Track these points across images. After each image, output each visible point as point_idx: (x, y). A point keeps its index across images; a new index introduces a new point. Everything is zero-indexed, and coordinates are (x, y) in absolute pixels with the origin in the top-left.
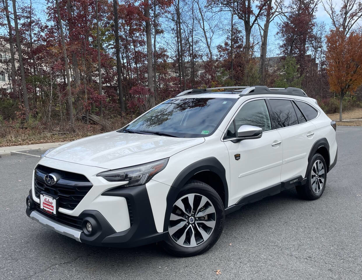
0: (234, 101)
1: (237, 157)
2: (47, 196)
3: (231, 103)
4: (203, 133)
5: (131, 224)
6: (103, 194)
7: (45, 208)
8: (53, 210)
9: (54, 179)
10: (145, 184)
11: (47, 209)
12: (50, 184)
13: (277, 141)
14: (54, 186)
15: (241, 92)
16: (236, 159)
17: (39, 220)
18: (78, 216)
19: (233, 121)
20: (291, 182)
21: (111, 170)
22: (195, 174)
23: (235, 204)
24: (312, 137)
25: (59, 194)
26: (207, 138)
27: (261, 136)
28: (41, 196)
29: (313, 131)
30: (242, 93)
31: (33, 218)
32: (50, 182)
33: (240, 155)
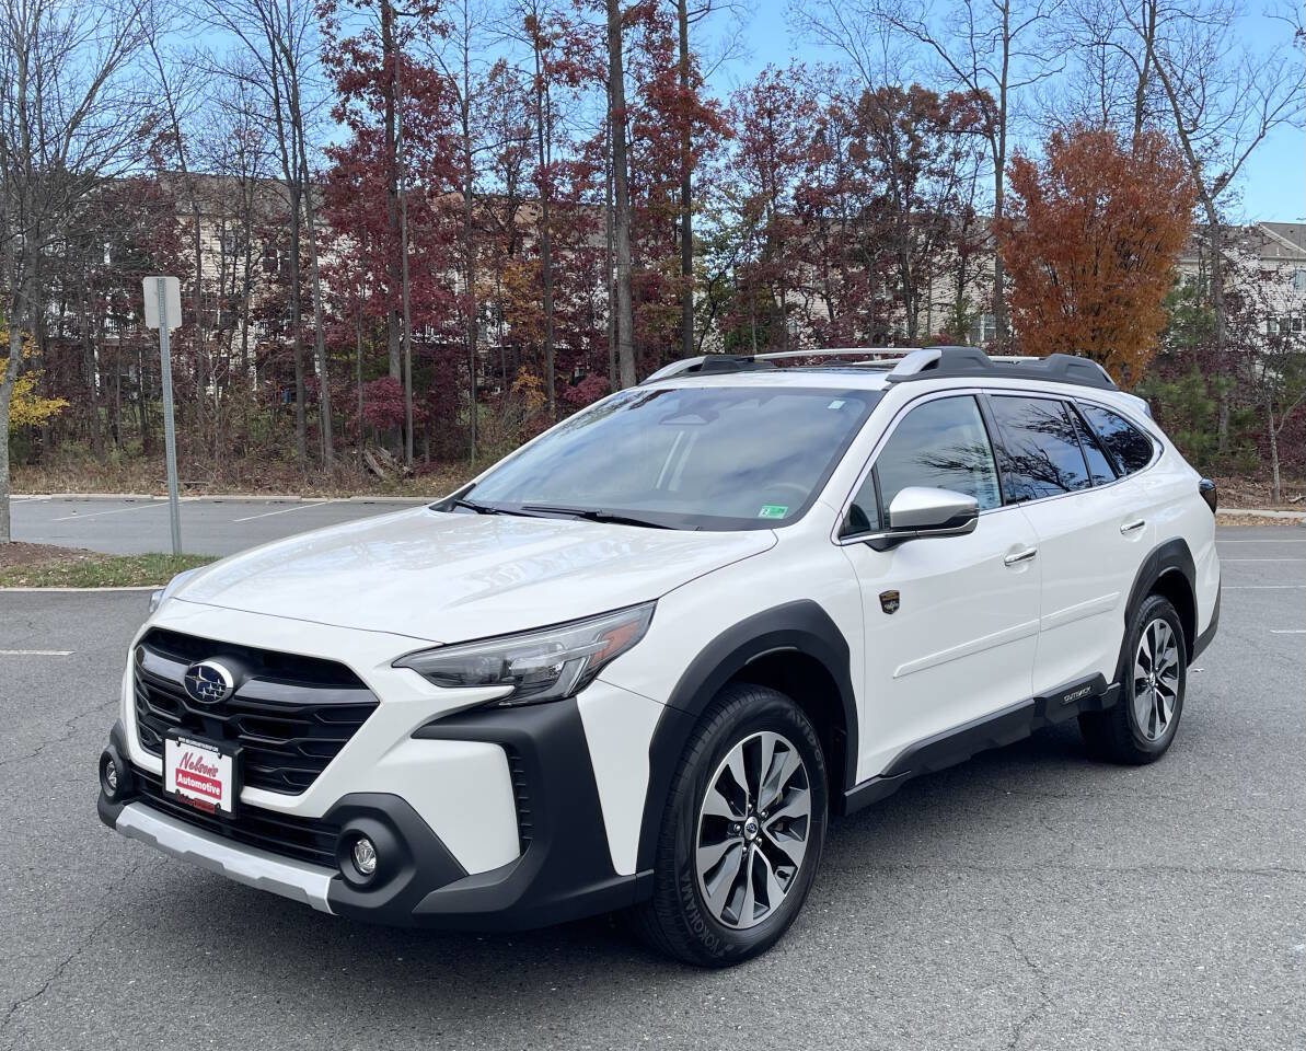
0: (871, 399)
1: (888, 602)
2: (194, 743)
3: (862, 407)
4: (765, 513)
5: (523, 846)
6: (419, 734)
7: (184, 791)
8: (219, 797)
9: (222, 681)
10: (572, 695)
11: (192, 795)
12: (209, 698)
13: (1021, 545)
14: (222, 707)
15: (892, 366)
16: (885, 610)
17: (154, 839)
18: (320, 816)
19: (872, 470)
20: (1068, 699)
21: (445, 645)
22: (747, 662)
23: (879, 776)
24: (1138, 535)
25: (244, 734)
26: (784, 533)
27: (974, 525)
28: (169, 744)
29: (1142, 512)
30: (896, 372)
31: (131, 832)
32: (208, 691)
33: (898, 594)
